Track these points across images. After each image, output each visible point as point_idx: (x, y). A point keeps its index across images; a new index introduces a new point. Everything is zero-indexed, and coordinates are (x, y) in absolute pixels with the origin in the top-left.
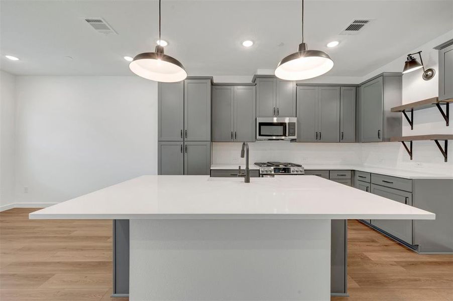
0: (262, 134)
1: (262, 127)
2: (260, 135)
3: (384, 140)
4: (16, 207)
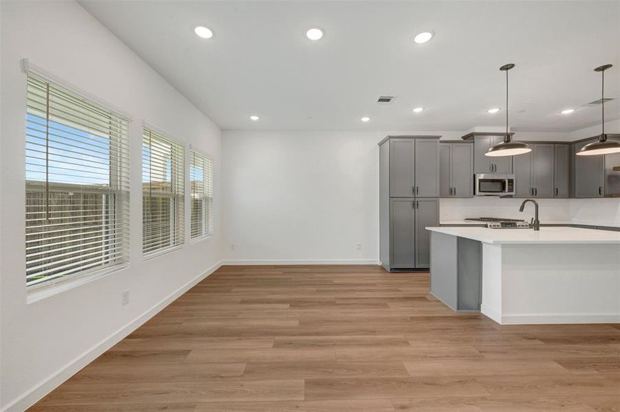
0: (482, 190)
1: (481, 183)
2: (480, 191)
3: (606, 196)
4: (223, 265)
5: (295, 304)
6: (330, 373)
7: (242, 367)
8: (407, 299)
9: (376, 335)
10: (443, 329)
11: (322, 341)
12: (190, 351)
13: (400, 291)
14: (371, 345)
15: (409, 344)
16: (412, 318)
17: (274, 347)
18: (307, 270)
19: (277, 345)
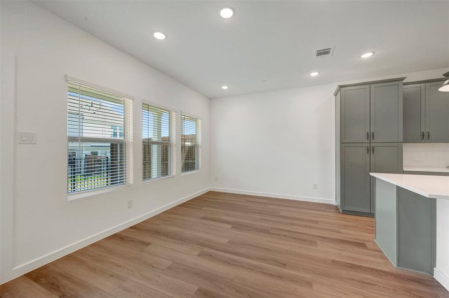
4: (210, 190)
5: (237, 226)
6: (221, 288)
7: (168, 263)
8: (342, 241)
9: (286, 268)
10: (363, 282)
11: (235, 261)
12: (150, 244)
13: (340, 233)
14: (272, 275)
15: (311, 286)
16: (333, 261)
17: (199, 255)
18: (265, 201)
19: (201, 255)
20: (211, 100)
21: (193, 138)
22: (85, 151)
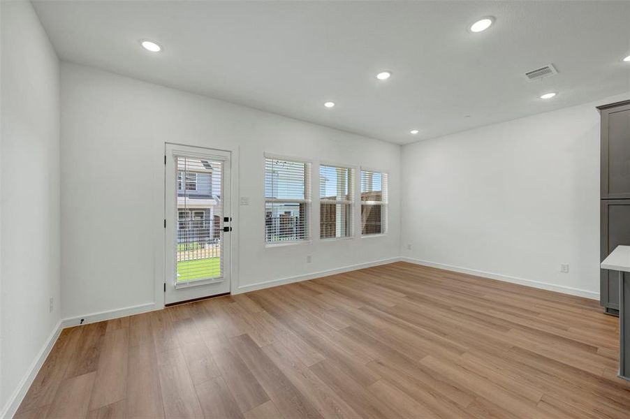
4: (402, 260)
12: (321, 293)
20: (402, 147)
21: (378, 197)
22: (279, 211)
